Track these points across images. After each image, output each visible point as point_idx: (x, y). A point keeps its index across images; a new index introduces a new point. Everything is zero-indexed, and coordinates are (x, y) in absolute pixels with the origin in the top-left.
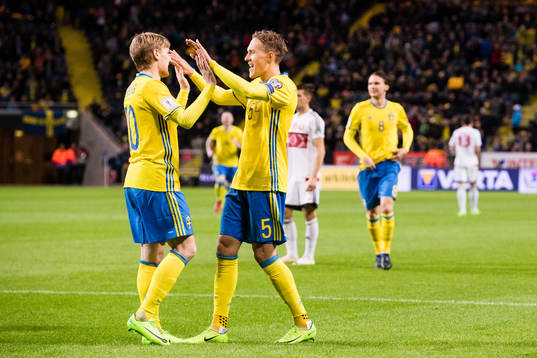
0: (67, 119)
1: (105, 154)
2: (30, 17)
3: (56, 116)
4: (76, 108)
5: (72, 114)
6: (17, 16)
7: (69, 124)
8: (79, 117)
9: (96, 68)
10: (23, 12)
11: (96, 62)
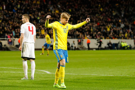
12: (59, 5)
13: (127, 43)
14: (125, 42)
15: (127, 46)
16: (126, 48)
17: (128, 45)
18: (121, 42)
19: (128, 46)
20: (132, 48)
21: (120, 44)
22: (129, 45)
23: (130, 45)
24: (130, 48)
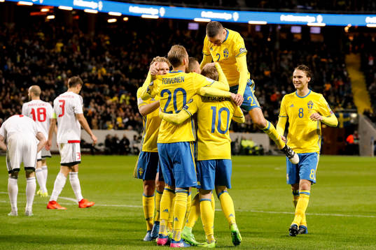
0: (351, 118)
1: (372, 138)
2: (331, 61)
3: (345, 117)
4: (356, 112)
5: (354, 115)
6: (324, 60)
7: (352, 121)
8: (358, 117)
9: (368, 90)
10: (328, 59)
11: (368, 86)
12: (109, 57)
13: (255, 142)
14: (250, 140)
15: (254, 148)
16: (251, 152)
17: (257, 146)
18: (242, 139)
19: (257, 148)
20: (265, 151)
21: (239, 144)
22: (259, 144)
23: (261, 146)
24: (261, 152)
